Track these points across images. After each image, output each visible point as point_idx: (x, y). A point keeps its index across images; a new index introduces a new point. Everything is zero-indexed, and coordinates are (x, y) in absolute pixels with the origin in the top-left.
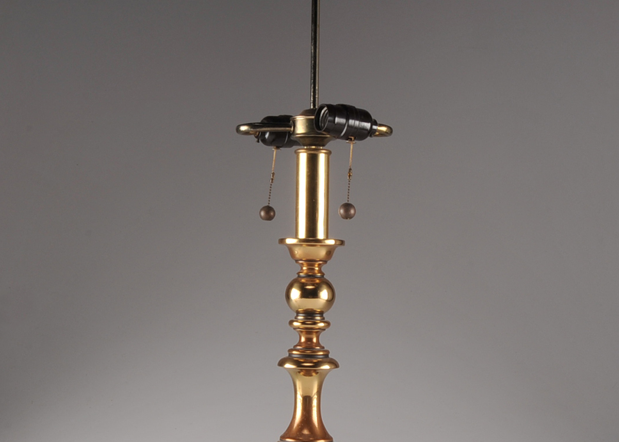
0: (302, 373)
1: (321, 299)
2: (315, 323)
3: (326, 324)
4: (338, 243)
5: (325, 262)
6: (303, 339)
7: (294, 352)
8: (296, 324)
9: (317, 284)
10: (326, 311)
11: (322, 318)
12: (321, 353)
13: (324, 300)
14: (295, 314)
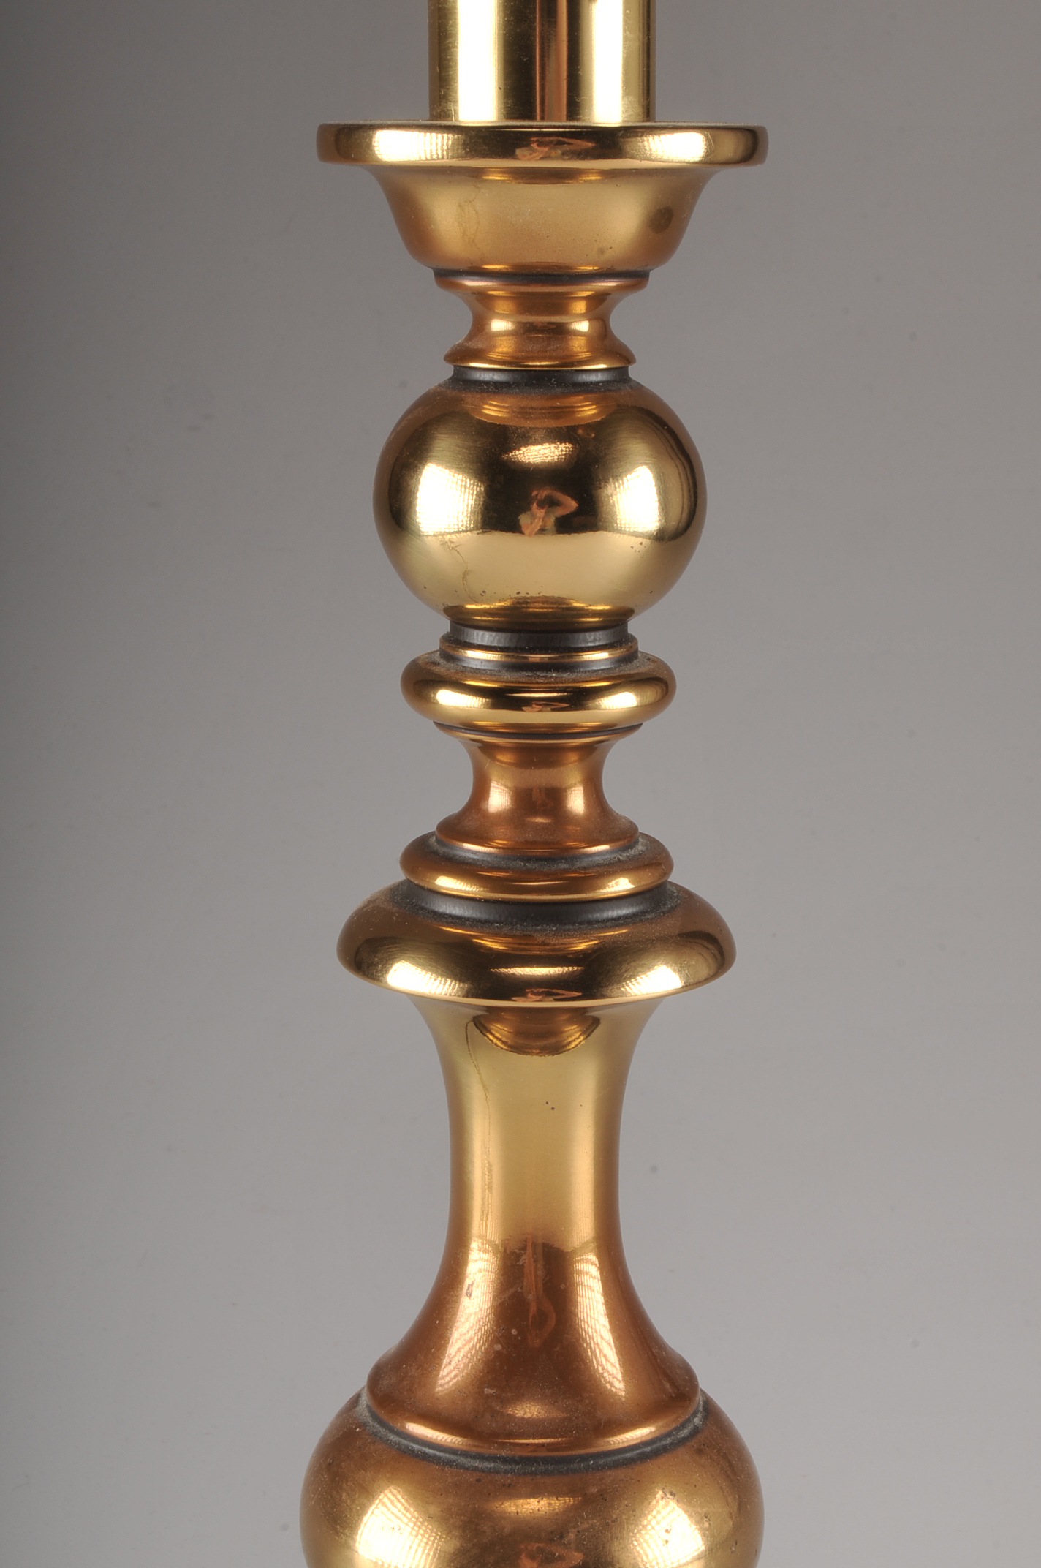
0: (500, 1031)
1: (620, 531)
2: (579, 698)
3: (651, 694)
4: (730, 146)
5: (635, 277)
6: (498, 799)
7: (446, 883)
8: (448, 699)
9: (589, 427)
10: (648, 605)
11: (618, 653)
12: (621, 885)
13: (635, 534)
14: (445, 626)
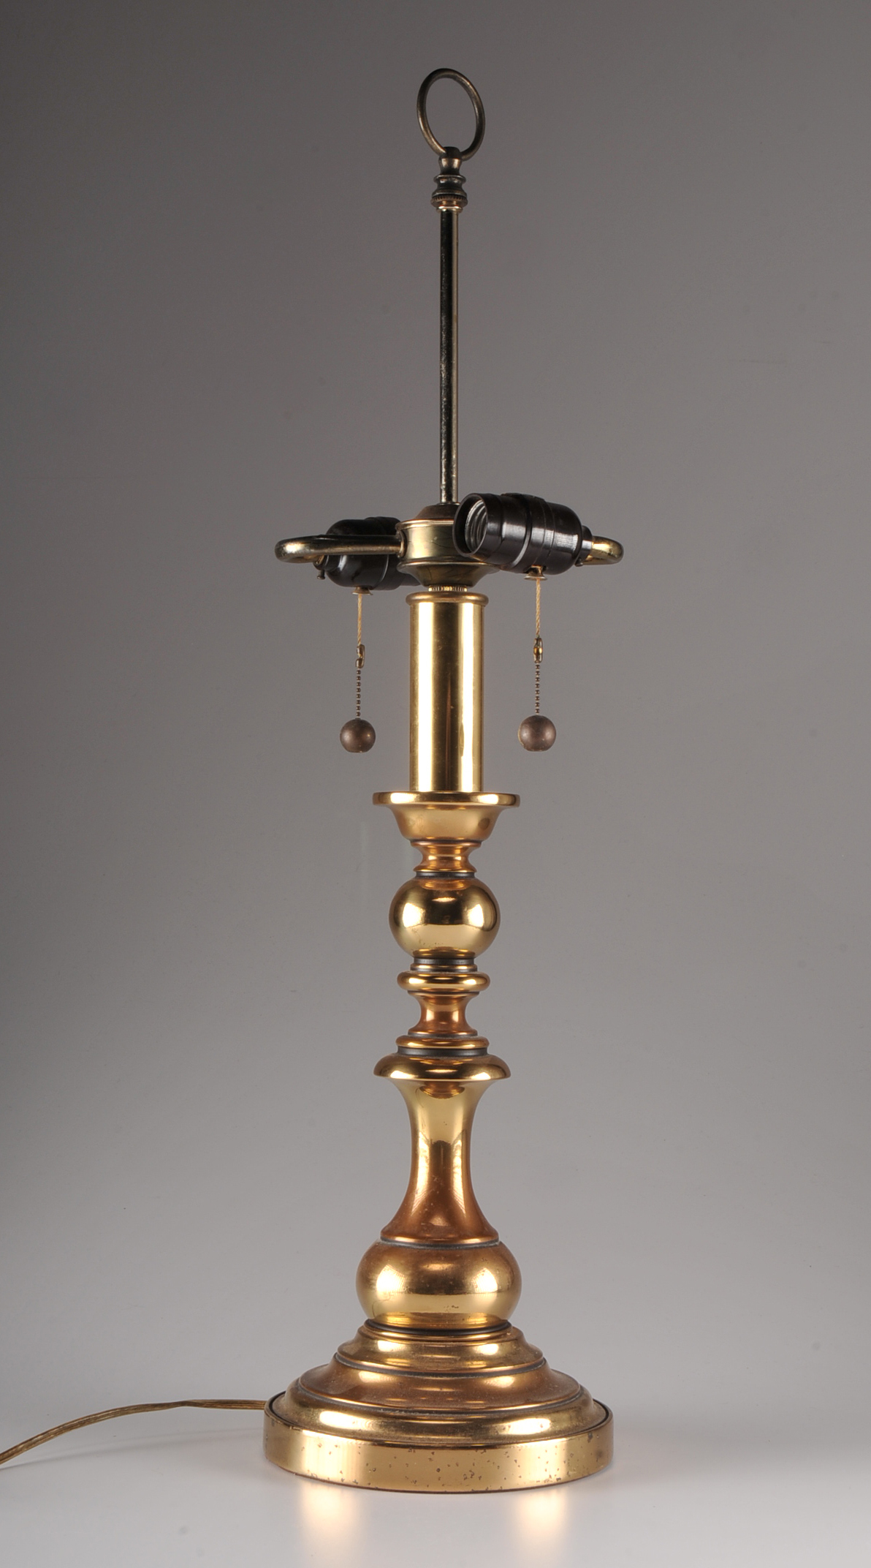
0: (429, 1091)
1: (469, 925)
2: (456, 980)
3: (481, 982)
4: (506, 800)
5: (477, 843)
6: (430, 1016)
7: (411, 1044)
8: (413, 982)
9: (462, 891)
10: (482, 952)
11: (470, 968)
12: (471, 1046)
13: (476, 927)
14: (412, 960)
